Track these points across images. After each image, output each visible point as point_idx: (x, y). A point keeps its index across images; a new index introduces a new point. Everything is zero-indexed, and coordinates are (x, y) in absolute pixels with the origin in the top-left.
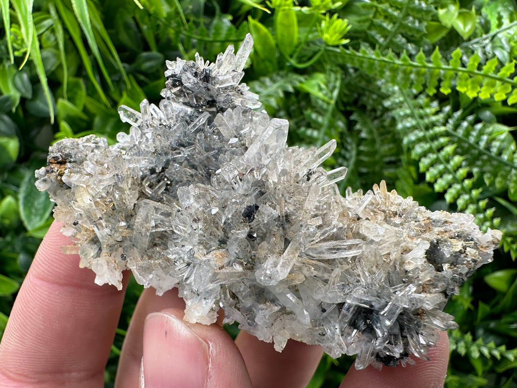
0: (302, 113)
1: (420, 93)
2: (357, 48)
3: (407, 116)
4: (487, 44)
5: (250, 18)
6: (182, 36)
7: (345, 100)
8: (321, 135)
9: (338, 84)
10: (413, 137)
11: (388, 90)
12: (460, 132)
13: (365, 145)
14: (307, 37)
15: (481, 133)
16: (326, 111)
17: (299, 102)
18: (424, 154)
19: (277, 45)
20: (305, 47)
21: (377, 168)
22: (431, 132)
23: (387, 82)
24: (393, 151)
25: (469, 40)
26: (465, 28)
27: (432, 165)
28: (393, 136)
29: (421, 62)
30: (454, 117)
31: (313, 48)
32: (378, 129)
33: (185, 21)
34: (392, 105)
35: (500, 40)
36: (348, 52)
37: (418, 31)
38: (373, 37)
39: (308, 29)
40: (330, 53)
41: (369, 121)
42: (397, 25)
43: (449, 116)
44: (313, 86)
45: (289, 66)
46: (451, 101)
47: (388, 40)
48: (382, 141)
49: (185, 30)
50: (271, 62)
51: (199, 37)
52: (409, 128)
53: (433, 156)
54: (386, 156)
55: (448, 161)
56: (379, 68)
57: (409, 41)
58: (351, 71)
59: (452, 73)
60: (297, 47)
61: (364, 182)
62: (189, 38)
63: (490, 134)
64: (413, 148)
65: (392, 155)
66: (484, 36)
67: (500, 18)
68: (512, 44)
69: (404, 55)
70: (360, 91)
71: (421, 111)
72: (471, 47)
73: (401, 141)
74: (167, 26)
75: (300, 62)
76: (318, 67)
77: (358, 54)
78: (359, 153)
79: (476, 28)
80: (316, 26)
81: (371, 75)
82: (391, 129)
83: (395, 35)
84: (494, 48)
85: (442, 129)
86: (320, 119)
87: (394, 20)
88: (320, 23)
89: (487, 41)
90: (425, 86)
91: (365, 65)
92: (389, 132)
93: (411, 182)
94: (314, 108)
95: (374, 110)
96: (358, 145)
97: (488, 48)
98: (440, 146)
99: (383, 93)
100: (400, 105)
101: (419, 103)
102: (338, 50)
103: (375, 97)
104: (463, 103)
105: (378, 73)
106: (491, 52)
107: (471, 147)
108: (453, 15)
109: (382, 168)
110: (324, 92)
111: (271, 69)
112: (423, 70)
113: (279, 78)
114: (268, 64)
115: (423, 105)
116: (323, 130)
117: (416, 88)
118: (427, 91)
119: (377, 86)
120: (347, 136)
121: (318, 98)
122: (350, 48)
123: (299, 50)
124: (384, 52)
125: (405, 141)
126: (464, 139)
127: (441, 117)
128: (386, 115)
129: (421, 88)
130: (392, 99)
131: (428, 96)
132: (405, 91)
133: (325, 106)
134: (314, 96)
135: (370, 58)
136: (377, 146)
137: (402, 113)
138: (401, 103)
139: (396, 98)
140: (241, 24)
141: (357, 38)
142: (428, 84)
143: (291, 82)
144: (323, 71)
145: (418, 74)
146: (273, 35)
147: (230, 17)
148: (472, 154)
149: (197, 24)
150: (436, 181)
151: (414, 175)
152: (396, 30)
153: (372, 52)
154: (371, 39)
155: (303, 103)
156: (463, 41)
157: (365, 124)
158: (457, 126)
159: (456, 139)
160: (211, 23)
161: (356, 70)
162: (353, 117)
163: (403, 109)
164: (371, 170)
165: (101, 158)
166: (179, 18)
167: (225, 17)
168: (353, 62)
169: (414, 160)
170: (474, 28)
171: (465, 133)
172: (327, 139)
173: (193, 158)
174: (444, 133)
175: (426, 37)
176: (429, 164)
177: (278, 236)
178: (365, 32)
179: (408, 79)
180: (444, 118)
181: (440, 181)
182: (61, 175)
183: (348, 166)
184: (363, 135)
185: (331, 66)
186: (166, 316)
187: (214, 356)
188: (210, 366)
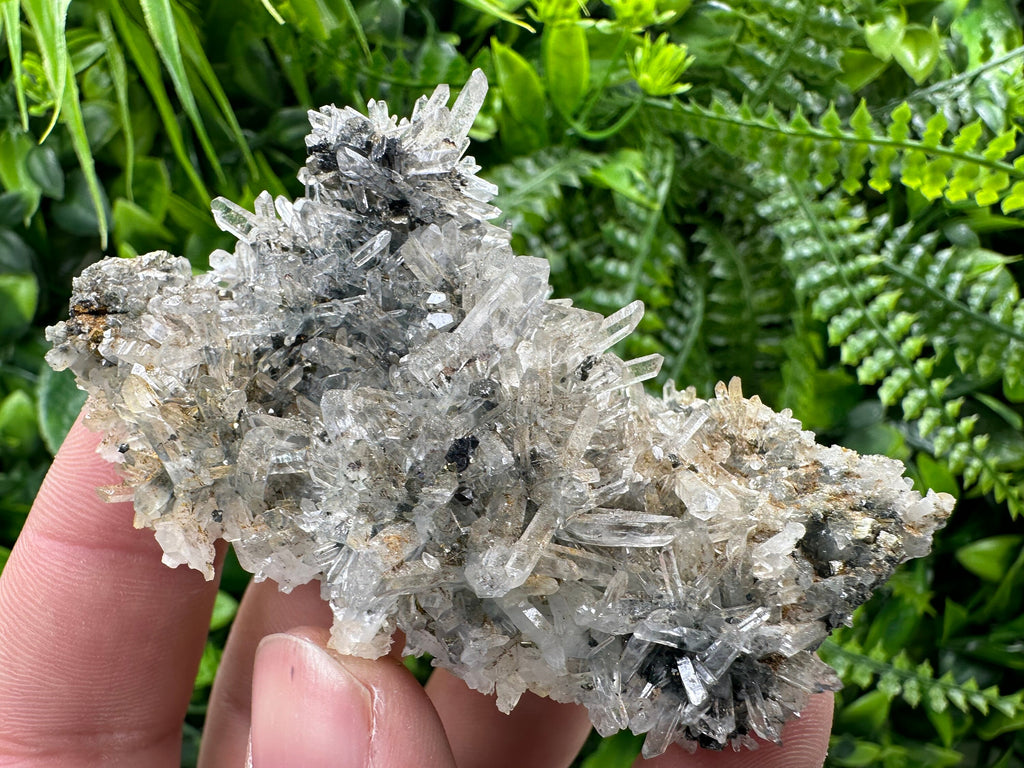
0: (597, 229)
1: (830, 190)
2: (705, 102)
3: (803, 235)
4: (961, 94)
5: (494, 42)
6: (360, 76)
7: (682, 202)
8: (635, 274)
9: (668, 171)
10: (815, 276)
11: (766, 184)
12: (909, 266)
13: (723, 292)
14: (607, 79)
15: (950, 268)
16: (644, 224)
17: (590, 207)
18: (839, 310)
19: (548, 95)
20: (604, 99)
21: (745, 337)
22: (852, 266)
23: (764, 167)
24: (777, 304)
25: (926, 84)
26: (917, 63)
27: (854, 330)
28: (777, 275)
29: (831, 130)
30: (897, 237)
31: (620, 100)
32: (746, 260)
33: (366, 47)
34: (774, 212)
35: (987, 84)
36: (687, 108)
37: (826, 67)
38: (737, 79)
39: (609, 62)
40: (651, 110)
41: (729, 243)
42: (785, 55)
43: (886, 235)
44: (618, 176)
45: (572, 136)
46: (891, 205)
47: (766, 86)
48: (755, 283)
49: (367, 64)
50: (535, 127)
51: (393, 79)
52: (807, 259)
53: (854, 314)
54: (761, 313)
55: (884, 324)
56: (748, 141)
57: (808, 86)
58: (694, 145)
59: (892, 150)
60: (587, 98)
61: (719, 364)
62: (375, 80)
63: (967, 270)
64: (817, 297)
65: (774, 311)
66: (956, 77)
67: (986, 42)
68: (1011, 93)
69: (798, 115)
70: (712, 185)
71: (832, 225)
72: (930, 98)
73: (793, 283)
74: (331, 57)
75: (592, 129)
76: (628, 139)
77: (707, 112)
78: (710, 307)
79: (940, 62)
80: (625, 57)
81: (733, 153)
82: (774, 260)
83: (780, 76)
84: (974, 101)
85: (874, 259)
86: (633, 241)
87: (779, 46)
88: (633, 52)
89: (962, 88)
90: (839, 176)
91: (722, 135)
92: (767, 267)
93: (812, 364)
94: (621, 219)
95: (739, 223)
96: (708, 291)
97: (964, 102)
98: (868, 295)
99: (757, 190)
100: (790, 213)
101: (828, 209)
102: (668, 105)
103: (740, 196)
104: (915, 209)
105: (746, 151)
106: (969, 109)
107: (931, 295)
108: (896, 35)
109: (755, 337)
110: (641, 187)
111: (535, 141)
112: (836, 144)
113: (551, 160)
114: (530, 132)
115: (836, 214)
116: (639, 262)
117: (821, 180)
118: (844, 186)
119: (746, 175)
120: (686, 273)
121: (629, 199)
122: (692, 101)
123: (591, 103)
124: (759, 110)
125: (801, 283)
126: (918, 280)
127: (870, 236)
128: (762, 232)
129: (831, 180)
130: (774, 201)
131: (845, 195)
132: (800, 186)
133: (642, 215)
134: (621, 194)
135: (732, 122)
136: (746, 293)
137: (794, 229)
138: (793, 208)
139: (782, 199)
140: (476, 53)
141: (706, 81)
142: (844, 173)
143: (575, 168)
144: (638, 145)
145: (826, 152)
146: (540, 74)
147: (455, 40)
148: (931, 310)
149: (390, 54)
150: (860, 363)
151: (818, 350)
152: (783, 67)
153: (735, 108)
154: (733, 84)
155: (599, 210)
156: (915, 87)
157: (720, 249)
158: (902, 255)
159: (900, 281)
160: (417, 51)
161: (703, 143)
162: (698, 236)
163: (796, 221)
164: (732, 341)
165: (177, 307)
166: (354, 42)
167: (446, 40)
168: (697, 129)
169: (819, 322)
170: (935, 62)
171: (918, 269)
172: (645, 279)
173: (357, 321)
174: (877, 269)
175: (842, 80)
176: (847, 328)
177: (513, 498)
178: (722, 70)
179: (806, 162)
180: (877, 239)
181: (868, 362)
182: (97, 340)
183: (688, 333)
184: (718, 271)
185: (655, 135)
186: (294, 639)
187: (382, 713)
188: (374, 733)
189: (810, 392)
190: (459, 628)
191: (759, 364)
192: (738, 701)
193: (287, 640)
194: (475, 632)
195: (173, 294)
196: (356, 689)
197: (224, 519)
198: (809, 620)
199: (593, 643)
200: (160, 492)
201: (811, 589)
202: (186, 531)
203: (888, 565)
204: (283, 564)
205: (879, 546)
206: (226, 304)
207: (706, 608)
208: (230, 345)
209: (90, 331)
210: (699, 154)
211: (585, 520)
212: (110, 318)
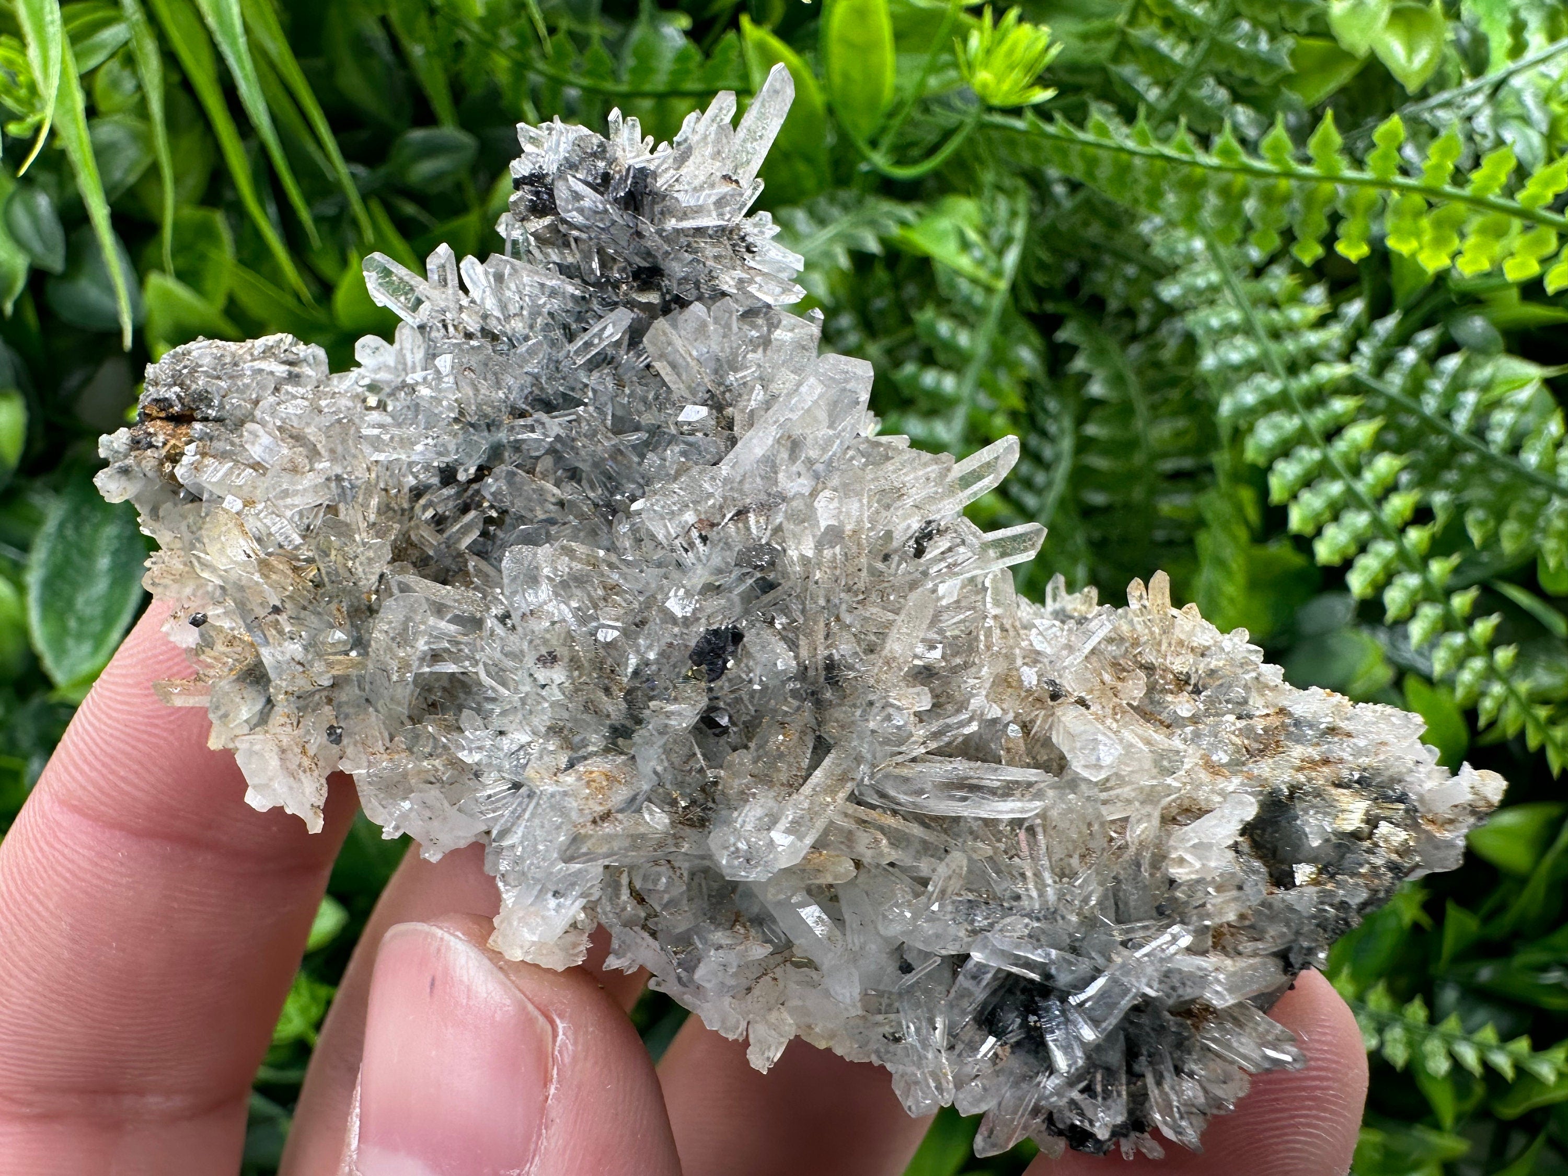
0: (907, 321)
1: (1272, 260)
2: (1078, 118)
3: (1231, 330)
4: (1477, 110)
5: (745, 21)
6: (533, 78)
7: (1040, 279)
8: (967, 390)
9: (1019, 229)
10: (1248, 396)
11: (1172, 252)
12: (1395, 381)
13: (1104, 421)
14: (922, 84)
15: (1458, 385)
16: (981, 312)
17: (897, 286)
18: (1285, 450)
19: (830, 110)
20: (917, 115)
21: (1138, 494)
22: (1305, 380)
23: (1171, 224)
24: (1188, 440)
25: (1423, 94)
26: (1410, 59)
27: (1308, 481)
28: (1189, 394)
29: (1277, 161)
30: (1376, 335)
31: (944, 118)
32: (1140, 372)
33: (542, 30)
34: (1184, 296)
35: (1518, 94)
36: (1050, 129)
37: (1268, 65)
38: (1128, 85)
39: (924, 59)
40: (994, 134)
41: (1112, 345)
42: (1203, 46)
43: (1359, 332)
44: (941, 237)
45: (867, 173)
46: (1366, 285)
47: (1173, 95)
48: (1154, 407)
49: (544, 56)
50: (809, 159)
51: (586, 82)
52: (1236, 368)
53: (1309, 455)
54: (1164, 455)
55: (1356, 471)
56: (1145, 181)
57: (1237, 98)
58: (1059, 190)
59: (1373, 193)
60: (891, 115)
61: (1096, 535)
62: (557, 83)
63: (1486, 387)
64: (1251, 429)
65: (1184, 452)
66: (1469, 84)
67: (1518, 28)
68: (1556, 108)
69: (1224, 138)
70: (1087, 253)
71: (1275, 315)
72: (1427, 116)
73: (1213, 407)
74: (488, 45)
75: (900, 162)
76: (957, 180)
77: (1081, 135)
78: (1084, 445)
79: (1444, 60)
80: (952, 51)
81: (1122, 201)
82: (1183, 372)
83: (1196, 78)
84: (1498, 121)
85: (1340, 370)
86: (964, 339)
87: (1194, 32)
88: (965, 40)
89: (1478, 100)
90: (1289, 236)
91: (1104, 172)
92: (1174, 382)
93: (1243, 534)
94: (944, 304)
95: (1129, 313)
96: (1081, 420)
97: (1482, 122)
98: (1331, 425)
99: (1157, 259)
100: (1210, 297)
101: (1268, 290)
102: (1019, 124)
103: (1131, 270)
104: (1404, 290)
105: (1143, 197)
106: (1491, 134)
107: (1428, 426)
108: (1375, 16)
109: (1153, 492)
110: (977, 253)
111: (810, 183)
112: (1284, 184)
113: (835, 212)
114: (802, 167)
115: (1281, 298)
116: (972, 372)
117: (1259, 245)
118: (1295, 250)
119: (1138, 236)
120: (1046, 392)
121: (957, 272)
122: (1058, 116)
123: (896, 122)
124: (1162, 133)
125: (1226, 407)
126: (1409, 401)
127: (1334, 333)
128: (1165, 330)
129: (1276, 242)
130: (1185, 277)
131: (1296, 268)
132: (1223, 252)
133: (979, 298)
134: (946, 266)
135: (1121, 149)
136: (1139, 424)
137: (1215, 322)
138: (1214, 289)
139: (1197, 275)
140: (716, 40)
141: (1078, 89)
142: (1297, 232)
143: (872, 223)
144: (971, 189)
145: (1269, 197)
146: (817, 76)
147: (684, 22)
148: (1429, 450)
149: (580, 41)
150: (1319, 532)
151: (1252, 514)
152: (1199, 64)
153: (1125, 130)
154: (1123, 94)
155: (911, 290)
156: (1406, 98)
157: (1099, 355)
158: (1383, 364)
159: (1381, 403)
160: (623, 39)
161: (1074, 187)
162: (1064, 335)
163: (1219, 309)
164: (1118, 498)
165: (300, 417)
166: (523, 21)
167: (669, 22)
168: (1065, 164)
169: (1254, 467)
170: (1436, 60)
171: (1409, 384)
172: (983, 400)
173: (573, 448)
174: (1346, 384)
175: (1291, 88)
176: (1298, 478)
177: (794, 730)
178: (1103, 70)
179: (1238, 212)
180: (1344, 337)
181: (1331, 531)
182: (174, 458)
183: (1049, 484)
184: (1096, 389)
185: (998, 174)
186: (439, 933)
187: (567, 1060)
188: (552, 1091)
189: (1240, 578)
190: (696, 930)
191: (1160, 535)
192: (1134, 1076)
193: (427, 934)
194: (719, 936)
195: (295, 397)
196: (531, 1021)
197: (345, 741)
198: (1255, 954)
199: (906, 968)
200: (250, 692)
201: (1263, 904)
202: (283, 751)
203: (1390, 875)
204: (428, 813)
205: (1376, 845)
206: (375, 416)
207: (1090, 922)
208: (373, 475)
209: (165, 444)
210: (1068, 204)
211: (905, 772)
212: (198, 426)
